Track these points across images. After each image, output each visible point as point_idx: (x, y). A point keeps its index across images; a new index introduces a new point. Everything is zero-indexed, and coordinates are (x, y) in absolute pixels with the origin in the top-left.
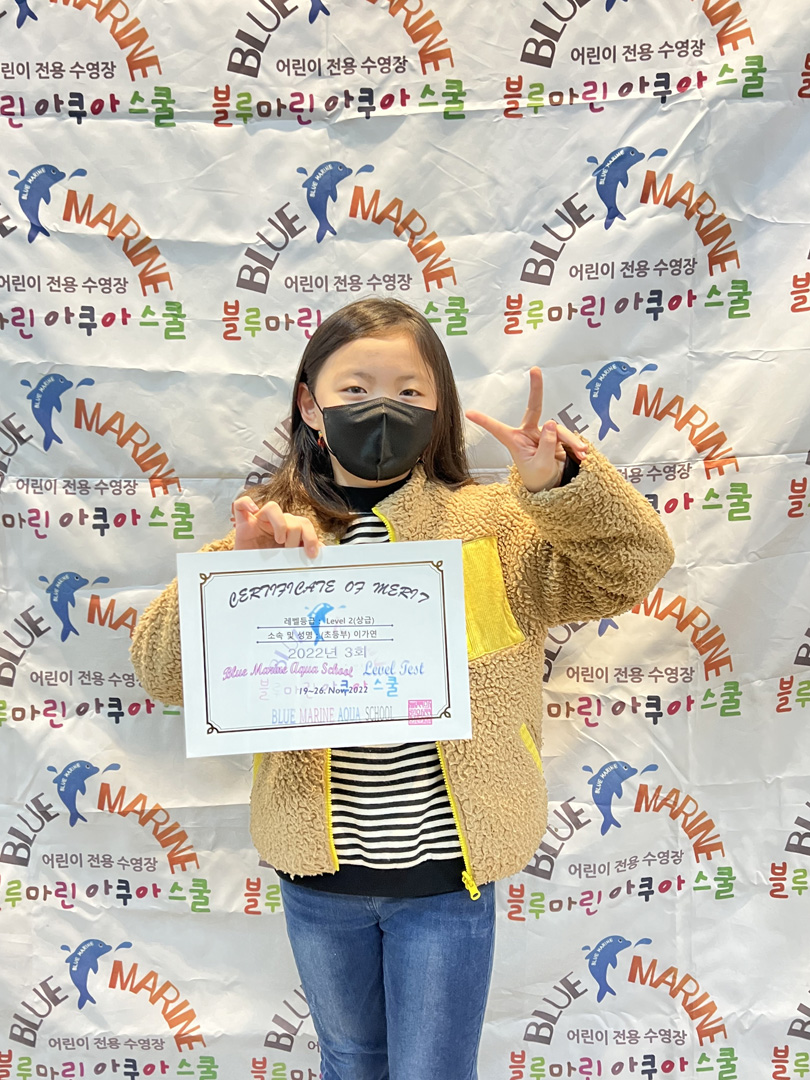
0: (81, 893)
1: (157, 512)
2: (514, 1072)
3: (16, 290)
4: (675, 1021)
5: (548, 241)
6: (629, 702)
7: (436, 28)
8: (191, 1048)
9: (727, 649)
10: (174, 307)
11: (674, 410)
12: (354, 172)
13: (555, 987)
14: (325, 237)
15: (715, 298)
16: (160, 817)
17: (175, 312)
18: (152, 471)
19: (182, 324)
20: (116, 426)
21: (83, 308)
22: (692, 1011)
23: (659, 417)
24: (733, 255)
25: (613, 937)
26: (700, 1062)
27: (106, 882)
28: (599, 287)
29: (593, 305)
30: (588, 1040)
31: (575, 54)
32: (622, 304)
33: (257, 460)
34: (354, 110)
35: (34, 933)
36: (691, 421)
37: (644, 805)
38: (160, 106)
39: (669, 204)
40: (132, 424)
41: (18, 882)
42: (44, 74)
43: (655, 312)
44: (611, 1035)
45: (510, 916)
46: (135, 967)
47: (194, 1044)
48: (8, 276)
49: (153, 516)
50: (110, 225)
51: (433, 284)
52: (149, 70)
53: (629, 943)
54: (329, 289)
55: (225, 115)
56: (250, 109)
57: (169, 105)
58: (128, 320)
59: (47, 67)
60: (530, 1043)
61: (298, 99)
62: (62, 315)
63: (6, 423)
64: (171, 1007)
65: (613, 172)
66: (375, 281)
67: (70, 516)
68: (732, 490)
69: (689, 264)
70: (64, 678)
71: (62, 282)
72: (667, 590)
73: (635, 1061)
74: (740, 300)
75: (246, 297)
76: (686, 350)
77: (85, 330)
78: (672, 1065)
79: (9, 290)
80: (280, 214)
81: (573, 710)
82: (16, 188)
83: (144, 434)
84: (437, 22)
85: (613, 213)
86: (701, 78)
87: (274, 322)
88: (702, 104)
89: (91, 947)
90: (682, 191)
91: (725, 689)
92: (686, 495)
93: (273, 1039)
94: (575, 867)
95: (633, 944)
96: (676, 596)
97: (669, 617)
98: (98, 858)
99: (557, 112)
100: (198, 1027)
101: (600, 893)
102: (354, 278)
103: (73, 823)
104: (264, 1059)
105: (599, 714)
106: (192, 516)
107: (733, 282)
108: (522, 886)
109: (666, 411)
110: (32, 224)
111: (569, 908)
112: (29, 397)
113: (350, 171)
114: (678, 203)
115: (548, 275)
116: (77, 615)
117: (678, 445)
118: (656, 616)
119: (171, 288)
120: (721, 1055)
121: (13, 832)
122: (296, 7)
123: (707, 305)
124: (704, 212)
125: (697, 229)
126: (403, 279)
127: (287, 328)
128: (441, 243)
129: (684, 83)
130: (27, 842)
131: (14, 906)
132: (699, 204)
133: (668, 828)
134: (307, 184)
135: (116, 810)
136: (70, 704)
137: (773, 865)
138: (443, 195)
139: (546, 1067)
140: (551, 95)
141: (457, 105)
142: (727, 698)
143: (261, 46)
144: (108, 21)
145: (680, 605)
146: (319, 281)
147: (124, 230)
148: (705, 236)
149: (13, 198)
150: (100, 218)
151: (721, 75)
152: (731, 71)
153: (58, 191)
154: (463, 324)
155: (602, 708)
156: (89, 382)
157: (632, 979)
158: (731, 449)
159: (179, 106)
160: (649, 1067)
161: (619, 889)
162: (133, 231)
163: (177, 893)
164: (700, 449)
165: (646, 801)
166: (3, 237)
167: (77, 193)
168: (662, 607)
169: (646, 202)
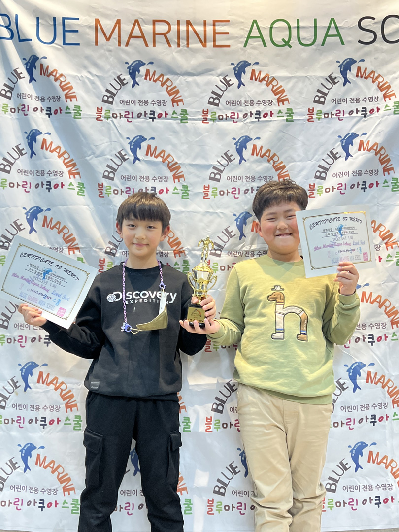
1: (176, 263)
3: (128, 180)
4: (388, 480)
5: (324, 165)
6: (361, 338)
7: (283, 91)
8: (182, 494)
10: (185, 188)
13: (337, 466)
14: (242, 162)
15: (386, 184)
18: (174, 248)
19: (188, 193)
21: (152, 187)
22: (395, 475)
24: (392, 169)
25: (361, 442)
28: (344, 180)
29: (342, 186)
30: (351, 490)
31: (333, 101)
32: (352, 187)
33: (215, 244)
34: (253, 118)
36: (380, 229)
38: (183, 116)
39: (369, 150)
42: (141, 104)
43: (364, 189)
44: (361, 487)
47: (183, 491)
48: (125, 176)
50: (163, 157)
52: (179, 103)
53: (367, 445)
54: (243, 180)
55: (206, 119)
56: (216, 117)
57: (186, 116)
58: (168, 191)
59: (142, 101)
61: (233, 114)
65: (347, 142)
66: (260, 178)
68: (396, 254)
69: (376, 171)
71: (145, 178)
72: (374, 293)
73: (372, 499)
74: (395, 185)
75: (212, 183)
78: (388, 500)
79: (125, 181)
80: (226, 154)
82: (129, 144)
83: (173, 233)
84: (284, 89)
85: (348, 155)
86: (378, 109)
87: (222, 192)
88: (379, 118)
90: (373, 146)
92: (379, 257)
93: (217, 489)
94: (343, 407)
95: (369, 445)
97: (375, 303)
99: (327, 120)
101: (354, 419)
102: (252, 177)
104: (213, 499)
105: (350, 343)
106: (190, 265)
107: (393, 178)
110: (135, 157)
111: (342, 426)
113: (252, 139)
114: (372, 150)
115: (325, 176)
118: (370, 303)
119: (185, 180)
122: (233, 84)
123: (383, 186)
125: (379, 159)
127: (227, 195)
129: (372, 111)
132: (380, 150)
133: (381, 392)
134: (236, 144)
138: (286, 148)
139: (334, 503)
140: (324, 114)
141: (291, 117)
143: (220, 96)
144: (165, 86)
145: (379, 298)
146: (240, 178)
147: (168, 159)
150: (159, 155)
151: (385, 108)
152: (389, 107)
153: (144, 145)
157: (369, 461)
158: (395, 239)
159: (190, 116)
161: (362, 419)
162: (171, 160)
164: (383, 239)
165: (371, 379)
166: (124, 161)
167: (151, 146)
168: (373, 300)
169: (360, 150)
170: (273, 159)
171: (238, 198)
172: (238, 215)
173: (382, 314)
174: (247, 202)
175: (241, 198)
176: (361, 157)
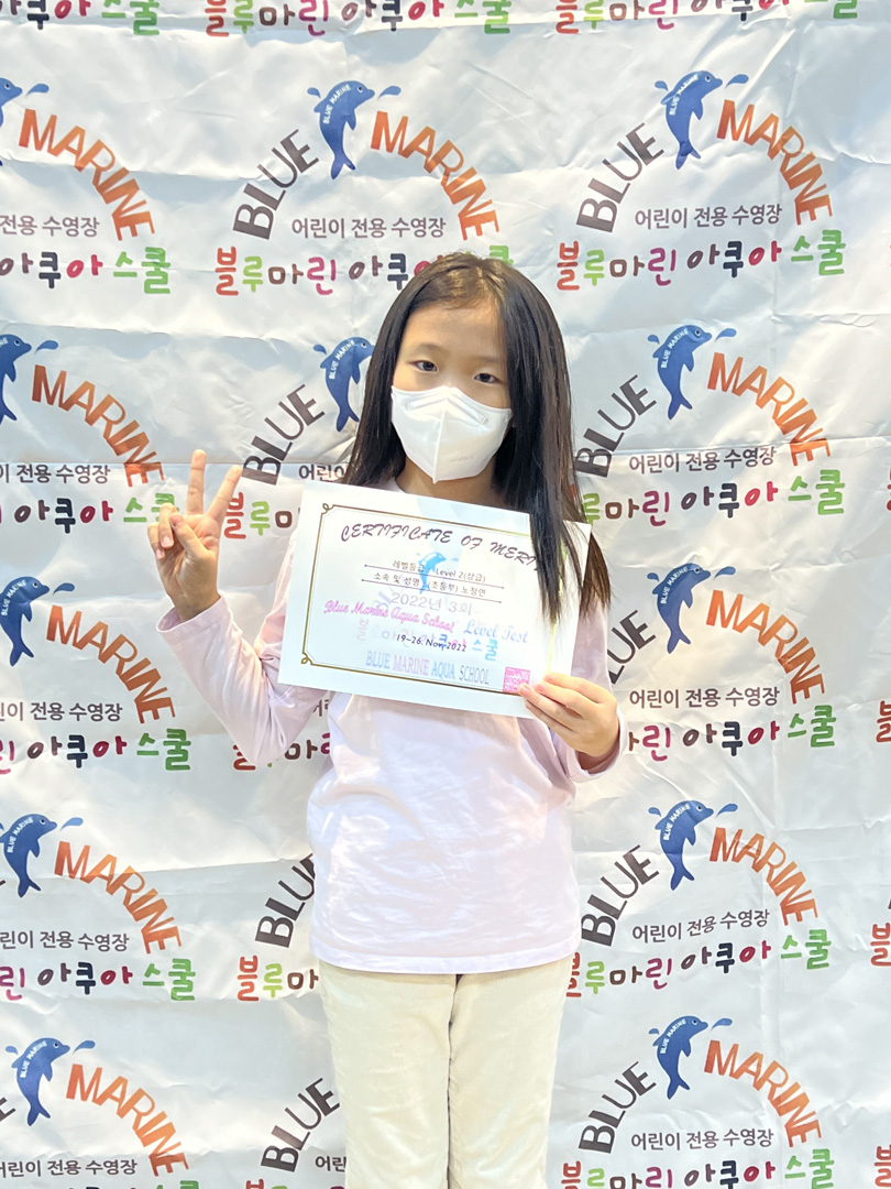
0: (31, 981)
1: (133, 504)
4: (761, 1118)
5: (608, 178)
6: (703, 731)
8: (170, 1170)
9: (818, 666)
10: (156, 255)
11: (756, 384)
13: (617, 1081)
14: (341, 173)
15: (803, 251)
16: (132, 883)
17: (158, 261)
18: (127, 455)
19: (165, 276)
20: (84, 399)
21: (44, 255)
22: (780, 1105)
23: (738, 391)
24: (824, 201)
25: (686, 1018)
26: (789, 1167)
27: (63, 965)
28: (670, 237)
29: (662, 259)
30: (656, 1145)
32: (695, 258)
33: (257, 442)
34: (377, 20)
36: (775, 396)
37: (721, 853)
38: (141, 9)
39: (750, 140)
40: (103, 397)
43: (734, 267)
44: (684, 1138)
46: (98, 1072)
47: (173, 1165)
49: (129, 510)
50: (77, 153)
51: (471, 231)
53: (704, 1025)
54: (346, 234)
55: (221, 23)
56: (251, 16)
57: (151, 9)
58: (99, 269)
60: (587, 1152)
61: (309, 5)
62: (18, 263)
64: (145, 1121)
65: (687, 100)
66: (401, 226)
67: (27, 510)
68: (822, 478)
69: (772, 211)
70: (12, 712)
71: (19, 222)
72: (747, 596)
73: (712, 1168)
74: (833, 253)
75: (245, 242)
76: (770, 312)
77: (47, 281)
78: (756, 1171)
80: (287, 143)
81: (637, 741)
83: (119, 409)
85: (686, 149)
87: (279, 273)
88: (788, 24)
89: (43, 1048)
90: (765, 126)
91: (816, 714)
92: (770, 484)
93: (272, 1155)
94: (640, 929)
95: (710, 1026)
96: (758, 603)
97: (750, 628)
98: (53, 936)
99: (618, 27)
100: (179, 1144)
101: (670, 961)
102: (376, 222)
103: (22, 892)
105: (668, 745)
107: (824, 232)
109: (747, 385)
111: (634, 981)
113: (371, 94)
116: (32, 632)
118: (735, 627)
119: (153, 231)
120: (814, 1157)
123: (794, 259)
124: (789, 151)
125: (783, 169)
126: (435, 224)
127: (295, 281)
128: (481, 181)
132: (784, 141)
133: (750, 881)
134: (320, 108)
135: (79, 875)
136: (21, 744)
137: (875, 926)
138: (487, 123)
139: (606, 1181)
140: (612, 7)
141: (501, 17)
142: (819, 725)
145: (762, 614)
146: (334, 225)
147: (95, 160)
148: (791, 178)
150: (65, 145)
153: (13, 111)
155: (672, 738)
156: (51, 345)
157: (708, 1069)
158: (821, 430)
159: (164, 11)
160: (729, 1176)
161: (692, 958)
162: (106, 161)
163: (153, 978)
164: (785, 431)
165: (724, 849)
167: (37, 114)
168: (742, 617)
169: (724, 137)
170: (444, 161)
171: (330, 291)
172: (330, 349)
173: (769, 662)
174: (360, 306)
175: (341, 290)
176: (725, 162)
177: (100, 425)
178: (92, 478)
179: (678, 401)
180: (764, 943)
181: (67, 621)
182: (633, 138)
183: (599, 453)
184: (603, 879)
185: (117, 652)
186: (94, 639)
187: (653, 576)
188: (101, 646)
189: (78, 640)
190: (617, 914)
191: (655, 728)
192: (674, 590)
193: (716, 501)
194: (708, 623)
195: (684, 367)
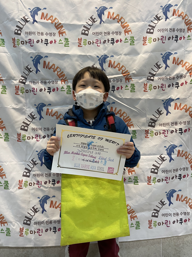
0: (43, 183)
2: (149, 225)
3: (30, 35)
4: (187, 210)
5: (152, 24)
6: (175, 130)
10: (66, 39)
11: (181, 63)
12: (108, 8)
13: (159, 203)
14: (102, 23)
15: (189, 38)
17: (67, 41)
18: (61, 78)
19: (68, 43)
20: (53, 67)
21: (45, 39)
22: (191, 207)
23: (178, 65)
27: (49, 180)
28: (165, 34)
29: (163, 38)
30: (167, 216)
32: (169, 38)
35: (31, 195)
36: (186, 65)
37: (179, 155)
39: (179, 16)
40: (57, 67)
41: (27, 181)
43: (177, 40)
44: (172, 214)
45: (148, 184)
48: (28, 32)
49: (62, 89)
50: (52, 20)
51: (127, 34)
53: (176, 191)
54: (103, 35)
58: (56, 42)
60: (153, 218)
62: (40, 41)
63: (27, 67)
65: (166, 9)
66: (113, 33)
67: (42, 89)
69: (183, 30)
70: (40, 129)
71: (40, 33)
72: (182, 103)
73: (178, 220)
75: (84, 37)
76: (183, 49)
77: (46, 44)
78: (186, 220)
79: (28, 35)
81: (161, 133)
82: (30, 12)
83: (60, 69)
85: (167, 18)
87: (90, 42)
89: (45, 197)
90: (181, 14)
94: (163, 171)
95: (177, 191)
96: (185, 105)
97: (183, 109)
98: (47, 174)
101: (169, 177)
102: (108, 32)
105: (167, 134)
106: (71, 89)
108: (151, 176)
110: (34, 20)
111: (162, 182)
112: (32, 61)
113: (107, 8)
115: (153, 32)
116: (43, 114)
117: (183, 71)
118: (180, 110)
119: (66, 35)
121: (26, 169)
123: (187, 39)
124: (186, 18)
125: (185, 22)
126: (119, 33)
127: (93, 44)
128: (128, 24)
130: (29, 171)
131: (26, 187)
132: (185, 16)
133: (185, 162)
134: (97, 11)
136: (41, 135)
138: (129, 14)
139: (157, 223)
145: (186, 107)
146: (100, 33)
147: (55, 21)
148: (187, 24)
149: (29, 14)
150: (49, 19)
153: (40, 13)
154: (134, 43)
155: (168, 132)
156: (47, 57)
157: (177, 200)
160: (181, 221)
161: (174, 177)
162: (57, 21)
164: (188, 71)
166: (27, 23)
167: (44, 13)
168: (181, 108)
169: (174, 16)
170: (121, 21)
171: (100, 46)
172: (100, 57)
173: (188, 116)
174: (105, 49)
175: (102, 46)
176: (174, 20)
177: (56, 72)
178: (55, 83)
179: (167, 66)
180: (188, 174)
181: (50, 111)
182: (156, 16)
183: (152, 77)
184: (155, 161)
185: (60, 117)
186: (55, 115)
187: (163, 101)
188: (57, 116)
189: (52, 115)
190: (159, 168)
191: (165, 130)
192: (167, 103)
193: (175, 86)
194: (174, 109)
195: (168, 60)
